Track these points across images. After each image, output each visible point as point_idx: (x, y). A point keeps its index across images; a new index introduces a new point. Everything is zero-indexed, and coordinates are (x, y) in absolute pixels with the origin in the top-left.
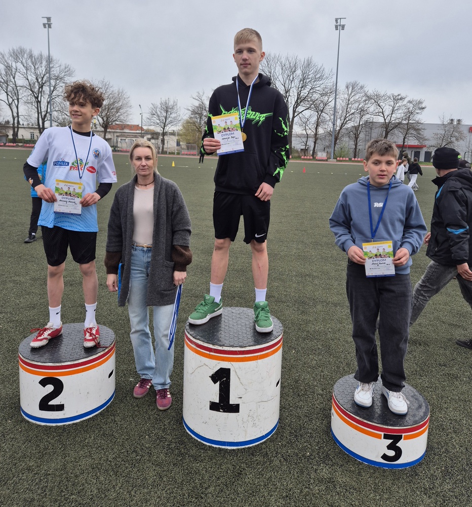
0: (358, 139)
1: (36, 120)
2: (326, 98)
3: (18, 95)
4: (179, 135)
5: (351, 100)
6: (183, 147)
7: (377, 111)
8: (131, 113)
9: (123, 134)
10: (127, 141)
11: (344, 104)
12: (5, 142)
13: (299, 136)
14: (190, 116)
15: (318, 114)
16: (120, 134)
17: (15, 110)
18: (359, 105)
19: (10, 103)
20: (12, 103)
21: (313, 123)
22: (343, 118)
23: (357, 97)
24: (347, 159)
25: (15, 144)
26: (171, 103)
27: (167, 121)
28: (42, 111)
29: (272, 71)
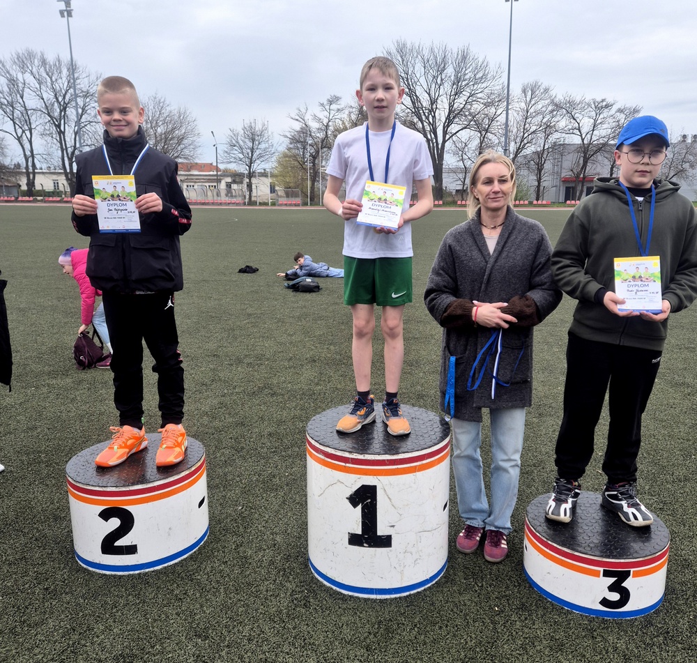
0: (543, 171)
1: (60, 160)
2: (493, 110)
3: (30, 123)
4: (272, 176)
5: (532, 110)
6: (279, 193)
7: (570, 127)
8: (200, 144)
9: (189, 177)
10: (195, 187)
11: (519, 118)
12: (16, 195)
13: (454, 171)
14: (287, 146)
15: (481, 135)
16: (186, 178)
17: (27, 146)
18: (543, 118)
19: (19, 136)
20: (22, 136)
21: (474, 149)
22: (518, 140)
23: (539, 106)
24: (526, 202)
25: (31, 199)
26: (258, 127)
27: (255, 155)
28: (68, 146)
29: (410, 72)
